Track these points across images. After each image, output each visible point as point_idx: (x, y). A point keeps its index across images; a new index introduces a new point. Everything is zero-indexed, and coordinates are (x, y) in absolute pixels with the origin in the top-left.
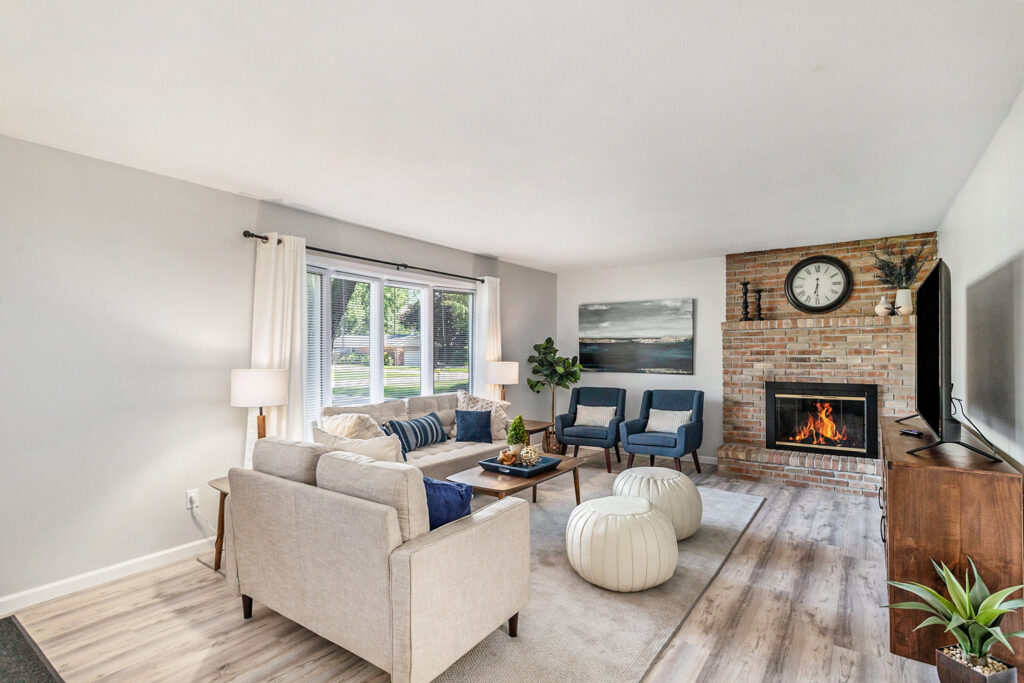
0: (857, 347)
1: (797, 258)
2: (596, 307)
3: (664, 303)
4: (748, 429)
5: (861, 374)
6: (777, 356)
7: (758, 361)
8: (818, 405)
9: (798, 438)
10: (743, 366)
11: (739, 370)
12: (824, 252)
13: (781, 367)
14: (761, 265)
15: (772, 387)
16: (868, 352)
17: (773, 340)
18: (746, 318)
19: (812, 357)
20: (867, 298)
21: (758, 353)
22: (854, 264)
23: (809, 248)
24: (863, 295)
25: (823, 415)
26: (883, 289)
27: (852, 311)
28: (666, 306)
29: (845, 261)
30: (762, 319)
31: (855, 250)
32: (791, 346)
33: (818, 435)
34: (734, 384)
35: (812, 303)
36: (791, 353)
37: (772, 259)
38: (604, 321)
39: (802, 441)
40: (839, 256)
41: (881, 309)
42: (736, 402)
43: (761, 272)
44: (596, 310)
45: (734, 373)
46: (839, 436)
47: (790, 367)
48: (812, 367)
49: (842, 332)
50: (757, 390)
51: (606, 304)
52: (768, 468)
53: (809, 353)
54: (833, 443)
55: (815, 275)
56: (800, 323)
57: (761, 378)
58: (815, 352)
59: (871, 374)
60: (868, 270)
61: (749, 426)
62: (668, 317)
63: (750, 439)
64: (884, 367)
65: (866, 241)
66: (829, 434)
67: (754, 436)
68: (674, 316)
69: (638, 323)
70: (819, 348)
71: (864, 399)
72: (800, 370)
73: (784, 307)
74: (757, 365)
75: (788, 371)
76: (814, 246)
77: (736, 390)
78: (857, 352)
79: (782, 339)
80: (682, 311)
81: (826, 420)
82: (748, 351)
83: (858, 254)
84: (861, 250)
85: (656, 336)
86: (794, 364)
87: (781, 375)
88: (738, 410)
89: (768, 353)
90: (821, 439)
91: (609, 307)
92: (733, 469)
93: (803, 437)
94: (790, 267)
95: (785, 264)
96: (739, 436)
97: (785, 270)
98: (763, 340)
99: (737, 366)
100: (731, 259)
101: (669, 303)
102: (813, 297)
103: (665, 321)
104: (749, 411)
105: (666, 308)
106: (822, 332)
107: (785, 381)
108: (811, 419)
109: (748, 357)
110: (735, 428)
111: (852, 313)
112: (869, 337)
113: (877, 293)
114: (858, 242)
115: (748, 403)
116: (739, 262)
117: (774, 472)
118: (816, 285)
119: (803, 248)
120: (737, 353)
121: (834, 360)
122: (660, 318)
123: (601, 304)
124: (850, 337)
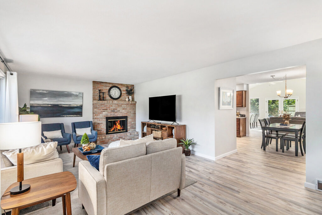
0: (124, 108)
1: (111, 86)
2: (40, 91)
3: (72, 93)
4: (101, 130)
5: (124, 114)
6: (108, 110)
7: (104, 111)
8: (116, 122)
9: (111, 130)
10: (100, 113)
11: (99, 114)
12: (116, 85)
13: (109, 113)
14: (103, 86)
15: (107, 118)
16: (126, 109)
17: (107, 106)
18: (100, 100)
19: (116, 110)
20: (124, 97)
21: (104, 109)
22: (122, 89)
23: (113, 83)
24: (123, 96)
25: (117, 124)
26: (126, 95)
27: (121, 100)
28: (73, 94)
29: (120, 88)
30: (104, 100)
31: (122, 86)
32: (111, 108)
33: (116, 129)
34: (98, 118)
35: (114, 97)
36: (111, 109)
37: (104, 85)
38: (45, 97)
39: (112, 131)
40: (119, 87)
41: (127, 100)
42: (98, 123)
43: (102, 88)
44: (41, 93)
45: (98, 115)
46: (121, 128)
47: (111, 113)
48: (116, 113)
49: (121, 104)
50: (103, 119)
51: (46, 91)
52: (109, 139)
53: (115, 109)
54: (120, 130)
55: (115, 90)
56: (114, 102)
57: (105, 116)
58: (116, 109)
59: (126, 114)
60: (124, 91)
61: (102, 129)
62: (73, 98)
63: (102, 133)
64: (128, 112)
65: (124, 84)
66: (119, 128)
67: (103, 132)
68: (76, 98)
69: (61, 99)
70: (117, 108)
71: (125, 119)
72: (113, 114)
73: (108, 98)
74: (104, 113)
75: (111, 114)
76: (114, 83)
77: (98, 120)
78: (124, 109)
79: (109, 106)
80: (79, 96)
81: (118, 125)
82: (101, 109)
83: (122, 87)
84: (123, 86)
85: (69, 104)
86: (112, 112)
87: (109, 115)
88: (99, 125)
89: (106, 109)
90: (117, 130)
91: (48, 92)
92: (101, 142)
93: (112, 130)
94: (109, 88)
95: (108, 86)
96: (99, 133)
97: (108, 88)
98: (105, 106)
99: (98, 113)
100: (95, 83)
101: (74, 93)
102: (114, 96)
103: (73, 99)
104: (101, 125)
105: (73, 95)
106: (118, 104)
107: (110, 116)
108: (114, 126)
109: (101, 110)
110: (98, 131)
111: (122, 100)
112: (126, 106)
113: (125, 96)
114: (122, 84)
115: (101, 123)
116: (97, 84)
117: (111, 140)
118: (115, 93)
119: (112, 83)
120: (99, 110)
121: (120, 111)
122: (71, 98)
123: (44, 90)
124: (122, 105)
